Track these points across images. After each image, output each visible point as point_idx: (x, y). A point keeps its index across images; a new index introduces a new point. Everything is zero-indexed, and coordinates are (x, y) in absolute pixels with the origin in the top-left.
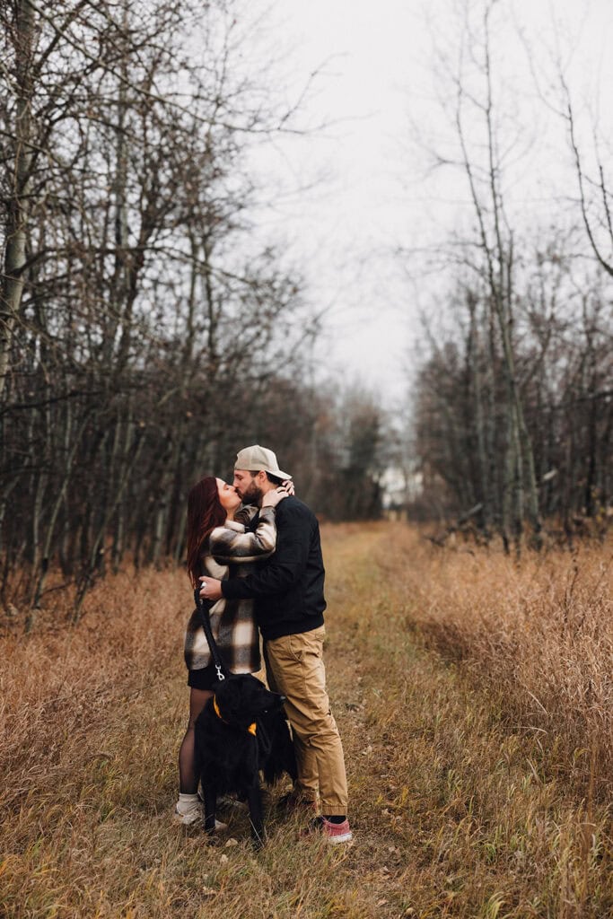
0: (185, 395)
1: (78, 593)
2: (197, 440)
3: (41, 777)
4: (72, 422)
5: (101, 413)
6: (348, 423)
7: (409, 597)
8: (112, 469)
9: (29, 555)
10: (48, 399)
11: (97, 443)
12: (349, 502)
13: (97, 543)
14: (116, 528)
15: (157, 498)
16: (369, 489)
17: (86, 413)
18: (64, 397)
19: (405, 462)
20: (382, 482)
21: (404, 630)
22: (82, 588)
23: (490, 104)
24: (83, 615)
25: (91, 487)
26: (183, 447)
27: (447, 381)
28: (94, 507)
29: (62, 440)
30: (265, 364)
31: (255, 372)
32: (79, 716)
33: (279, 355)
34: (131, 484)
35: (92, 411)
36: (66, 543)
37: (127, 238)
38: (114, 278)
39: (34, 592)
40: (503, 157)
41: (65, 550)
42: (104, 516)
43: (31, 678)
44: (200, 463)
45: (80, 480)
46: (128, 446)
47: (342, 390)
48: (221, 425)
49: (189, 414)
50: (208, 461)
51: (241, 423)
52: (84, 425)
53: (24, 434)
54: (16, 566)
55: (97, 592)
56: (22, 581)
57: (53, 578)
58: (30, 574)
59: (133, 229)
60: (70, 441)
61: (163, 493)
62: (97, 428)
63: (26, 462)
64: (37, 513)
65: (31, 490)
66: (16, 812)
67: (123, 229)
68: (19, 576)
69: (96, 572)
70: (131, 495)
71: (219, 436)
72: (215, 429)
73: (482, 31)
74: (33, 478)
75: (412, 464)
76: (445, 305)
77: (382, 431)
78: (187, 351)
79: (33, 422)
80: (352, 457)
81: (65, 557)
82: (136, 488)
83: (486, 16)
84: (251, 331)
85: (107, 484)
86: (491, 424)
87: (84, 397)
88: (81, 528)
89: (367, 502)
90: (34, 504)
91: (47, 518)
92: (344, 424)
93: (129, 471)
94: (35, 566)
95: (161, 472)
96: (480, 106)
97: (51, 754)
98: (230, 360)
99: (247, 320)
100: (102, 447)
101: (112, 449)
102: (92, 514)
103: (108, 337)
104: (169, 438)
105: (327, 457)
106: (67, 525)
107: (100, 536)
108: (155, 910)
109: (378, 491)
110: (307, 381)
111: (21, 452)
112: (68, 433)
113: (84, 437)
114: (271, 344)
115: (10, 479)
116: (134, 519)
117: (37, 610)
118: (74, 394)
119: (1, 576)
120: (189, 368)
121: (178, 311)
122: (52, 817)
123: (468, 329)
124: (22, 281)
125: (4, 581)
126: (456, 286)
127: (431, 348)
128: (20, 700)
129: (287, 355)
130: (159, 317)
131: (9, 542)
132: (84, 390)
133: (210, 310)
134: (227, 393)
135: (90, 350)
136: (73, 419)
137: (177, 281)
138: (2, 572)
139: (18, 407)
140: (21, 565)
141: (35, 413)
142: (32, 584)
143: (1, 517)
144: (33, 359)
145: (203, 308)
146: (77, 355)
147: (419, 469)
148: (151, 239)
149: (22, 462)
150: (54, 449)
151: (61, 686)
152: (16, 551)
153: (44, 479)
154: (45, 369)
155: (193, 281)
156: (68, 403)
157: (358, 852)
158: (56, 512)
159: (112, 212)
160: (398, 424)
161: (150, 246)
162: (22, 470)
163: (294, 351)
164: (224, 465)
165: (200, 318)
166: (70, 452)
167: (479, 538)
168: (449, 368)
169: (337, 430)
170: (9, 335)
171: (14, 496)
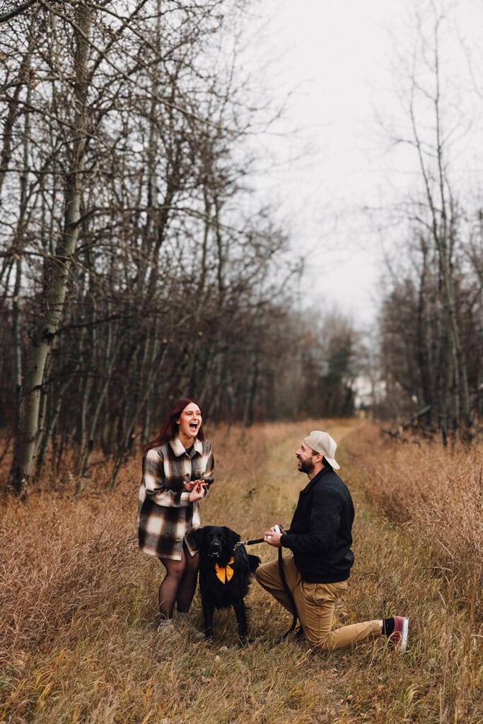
0: (198, 319)
1: (115, 467)
2: (208, 353)
3: (87, 597)
4: (112, 337)
5: (134, 332)
6: (328, 340)
7: (368, 477)
8: (142, 374)
9: (78, 439)
10: (94, 320)
11: (131, 354)
12: (327, 402)
13: (130, 429)
14: (144, 419)
15: (176, 396)
16: (344, 393)
17: (122, 333)
18: (107, 320)
19: (372, 372)
20: (354, 388)
21: (363, 502)
22: (118, 464)
23: (438, 95)
24: (118, 484)
25: (126, 387)
26: (197, 357)
27: (406, 309)
28: (129, 403)
29: (104, 351)
30: (262, 295)
31: (254, 301)
32: (115, 556)
33: (273, 287)
34: (156, 386)
35: (128, 331)
36: (106, 429)
37: (156, 196)
38: (146, 228)
39: (82, 467)
40: (447, 138)
41: (105, 435)
42: (135, 409)
43: (80, 527)
44: (210, 370)
45: (118, 382)
46: (154, 356)
47: (323, 315)
48: (227, 341)
49: (201, 334)
50: (216, 369)
51: (241, 340)
52: (121, 342)
53: (75, 347)
54: (69, 446)
55: (129, 468)
56: (73, 458)
57: (96, 456)
58: (79, 453)
59: (161, 189)
60: (111, 352)
61: (181, 393)
62: (131, 342)
63: (78, 367)
64: (84, 406)
65: (80, 389)
66: (69, 621)
67: (153, 190)
68: (71, 453)
69: (128, 451)
70: (156, 394)
71: (225, 350)
72: (222, 344)
73: (433, 40)
74: (82, 380)
75: (378, 374)
76: (405, 250)
77: (354, 348)
78: (201, 285)
79: (83, 338)
80: (330, 367)
81: (105, 440)
82: (160, 389)
83: (436, 28)
84: (251, 269)
85: (138, 385)
86: (439, 344)
87: (122, 319)
88: (117, 418)
89: (342, 403)
90: (82, 400)
91: (92, 411)
92: (325, 342)
93: (155, 376)
94: (83, 447)
95: (179, 377)
96: (429, 97)
97: (94, 583)
98: (234, 290)
99: (247, 261)
100: (134, 357)
101: (143, 359)
102: (127, 408)
103: (141, 273)
104: (185, 351)
105: (309, 366)
106: (107, 416)
107: (132, 425)
108: (167, 690)
109: (351, 394)
110: (295, 306)
111: (73, 360)
112: (109, 346)
113: (121, 348)
114: (267, 279)
115: (66, 381)
116: (158, 412)
117: (84, 478)
118: (114, 317)
119: (57, 454)
120: (203, 298)
121: (195, 253)
122: (94, 625)
123: (421, 268)
124: (77, 232)
125: (59, 457)
126: (412, 234)
127: (393, 283)
128: (72, 542)
129: (279, 287)
130: (180, 260)
131: (63, 428)
132: (122, 315)
133: (220, 252)
134: (231, 317)
135: (126, 284)
136: (113, 335)
137: (194, 230)
138: (58, 450)
139: (72, 326)
140: (72, 447)
141: (85, 331)
142: (81, 460)
143: (58, 409)
144: (83, 289)
145: (214, 251)
146: (117, 288)
147: (383, 378)
148: (175, 198)
149: (75, 367)
150: (98, 358)
151: (102, 533)
152: (68, 435)
153: (90, 382)
154: (93, 297)
155: (207, 230)
156: (110, 324)
157: (316, 657)
158: (99, 406)
159: (145, 178)
160: (366, 342)
161: (173, 206)
162: (74, 374)
163: (284, 285)
164: (228, 372)
165: (211, 259)
166: (110, 361)
167: (426, 432)
168: (408, 299)
169: (319, 346)
170: (67, 273)
171: (68, 393)
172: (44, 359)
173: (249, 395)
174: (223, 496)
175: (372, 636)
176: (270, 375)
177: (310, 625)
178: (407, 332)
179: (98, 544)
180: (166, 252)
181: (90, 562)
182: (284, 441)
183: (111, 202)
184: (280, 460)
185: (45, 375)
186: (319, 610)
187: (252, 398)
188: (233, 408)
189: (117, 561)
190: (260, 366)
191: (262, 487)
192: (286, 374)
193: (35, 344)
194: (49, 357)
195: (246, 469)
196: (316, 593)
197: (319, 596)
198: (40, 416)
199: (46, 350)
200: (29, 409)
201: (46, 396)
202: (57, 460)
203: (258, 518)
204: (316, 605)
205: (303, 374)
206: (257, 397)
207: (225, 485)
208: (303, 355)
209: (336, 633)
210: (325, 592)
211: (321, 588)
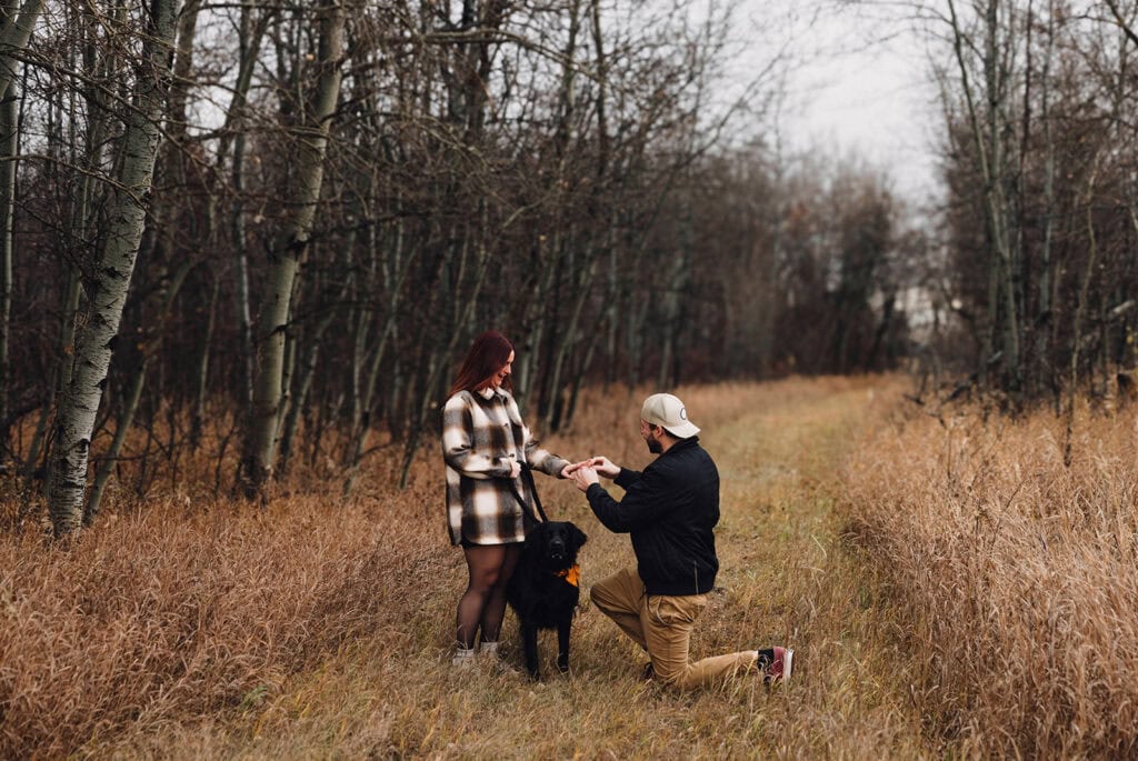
1: (407, 453)
9: (347, 411)
11: (435, 267)
13: (429, 395)
22: (410, 450)
24: (411, 480)
39: (353, 454)
41: (395, 405)
53: (340, 259)
54: (331, 425)
56: (338, 443)
58: (349, 435)
63: (344, 295)
64: (357, 358)
65: (350, 328)
68: (334, 437)
74: (352, 313)
79: (350, 248)
81: (394, 415)
90: (354, 345)
91: (368, 365)
94: (355, 423)
95: (525, 303)
111: (336, 282)
115: (325, 316)
119: (313, 438)
125: (316, 443)
131: (322, 394)
138: (314, 433)
140: (337, 426)
142: (351, 445)
143: (313, 362)
149: (339, 293)
152: (331, 407)
162: (338, 305)
171: (329, 335)
172: (290, 284)
185: (291, 309)
186: (667, 632)
187: (675, 337)
193: (275, 259)
194: (298, 280)
196: (661, 609)
197: (665, 612)
198: (285, 374)
199: (292, 268)
200: (268, 363)
201: (293, 343)
202: (312, 448)
204: (662, 626)
208: (790, 250)
209: (694, 666)
210: (674, 608)
211: (668, 603)
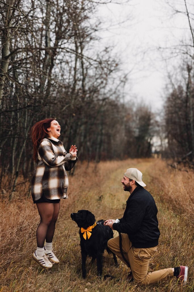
0: (72, 107)
2: (77, 125)
3: (16, 257)
4: (28, 117)
5: (39, 114)
7: (161, 188)
9: (10, 170)
10: (18, 108)
12: (138, 150)
16: (146, 145)
17: (33, 115)
18: (25, 108)
19: (161, 134)
20: (152, 142)
21: (159, 202)
26: (72, 127)
27: (179, 101)
29: (24, 124)
30: (105, 94)
31: (100, 97)
32: (30, 233)
33: (110, 91)
35: (36, 113)
36: (25, 165)
37: (50, 43)
38: (44, 59)
39: (13, 185)
41: (25, 168)
43: (12, 218)
44: (78, 134)
47: (136, 105)
48: (87, 119)
49: (74, 115)
50: (81, 133)
51: (95, 118)
52: (32, 119)
53: (8, 122)
54: (5, 174)
56: (8, 180)
57: (20, 179)
58: (11, 178)
59: (52, 39)
60: (27, 125)
63: (10, 133)
64: (14, 153)
65: (11, 144)
66: (6, 270)
67: (48, 39)
68: (6, 178)
71: (86, 123)
72: (84, 120)
74: (12, 139)
75: (164, 135)
76: (179, 70)
77: (152, 121)
78: (74, 89)
79: (12, 117)
80: (139, 132)
81: (25, 171)
84: (99, 81)
87: (32, 107)
88: (31, 160)
89: (145, 151)
90: (13, 150)
91: (17, 156)
92: (137, 119)
94: (13, 174)
97: (19, 248)
98: (90, 93)
99: (97, 76)
103: (42, 83)
105: (129, 131)
106: (26, 159)
109: (150, 146)
110: (122, 101)
111: (7, 129)
112: (26, 121)
114: (107, 86)
115: (4, 140)
117: (14, 192)
118: (28, 106)
120: (74, 96)
121: (70, 73)
122: (20, 272)
123: (187, 80)
124: (9, 61)
126: (183, 62)
127: (172, 88)
128: (8, 226)
129: (114, 90)
130: (62, 75)
132: (33, 105)
133: (83, 72)
134: (89, 106)
135: (35, 88)
136: (28, 116)
137: (69, 60)
139: (6, 111)
140: (8, 174)
141: (13, 113)
142: (12, 181)
144: (12, 92)
145: (80, 72)
146: (30, 91)
147: (166, 137)
148: (60, 44)
149: (8, 133)
150: (20, 128)
151: (23, 221)
152: (5, 168)
153: (16, 140)
154: (17, 96)
155: (76, 60)
156: (26, 110)
157: (138, 289)
158: (21, 153)
159: (44, 32)
160: (158, 119)
161: (59, 47)
162: (8, 136)
163: (116, 89)
164: (88, 135)
165: (79, 76)
166: (27, 129)
167: (190, 165)
168: (180, 96)
169: (134, 121)
170: (3, 83)
171: (5, 146)
173: (98, 146)
174: (86, 199)
175: (169, 277)
176: (108, 136)
177: (136, 270)
178: (180, 113)
179: (21, 227)
180: (55, 72)
181: (17, 237)
182: (116, 170)
183: (26, 45)
184: (115, 180)
186: (141, 263)
187: (100, 148)
188: (90, 153)
189: (31, 236)
190: (103, 131)
191: (106, 194)
192: (118, 136)
195: (97, 185)
196: (140, 254)
197: (141, 255)
203: (105, 211)
204: (140, 260)
205: (125, 135)
206: (102, 148)
207: (87, 194)
208: (126, 126)
209: (149, 275)
210: (145, 252)
211: (143, 251)
